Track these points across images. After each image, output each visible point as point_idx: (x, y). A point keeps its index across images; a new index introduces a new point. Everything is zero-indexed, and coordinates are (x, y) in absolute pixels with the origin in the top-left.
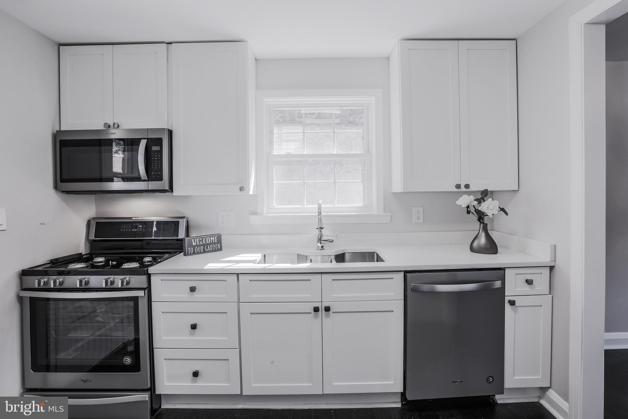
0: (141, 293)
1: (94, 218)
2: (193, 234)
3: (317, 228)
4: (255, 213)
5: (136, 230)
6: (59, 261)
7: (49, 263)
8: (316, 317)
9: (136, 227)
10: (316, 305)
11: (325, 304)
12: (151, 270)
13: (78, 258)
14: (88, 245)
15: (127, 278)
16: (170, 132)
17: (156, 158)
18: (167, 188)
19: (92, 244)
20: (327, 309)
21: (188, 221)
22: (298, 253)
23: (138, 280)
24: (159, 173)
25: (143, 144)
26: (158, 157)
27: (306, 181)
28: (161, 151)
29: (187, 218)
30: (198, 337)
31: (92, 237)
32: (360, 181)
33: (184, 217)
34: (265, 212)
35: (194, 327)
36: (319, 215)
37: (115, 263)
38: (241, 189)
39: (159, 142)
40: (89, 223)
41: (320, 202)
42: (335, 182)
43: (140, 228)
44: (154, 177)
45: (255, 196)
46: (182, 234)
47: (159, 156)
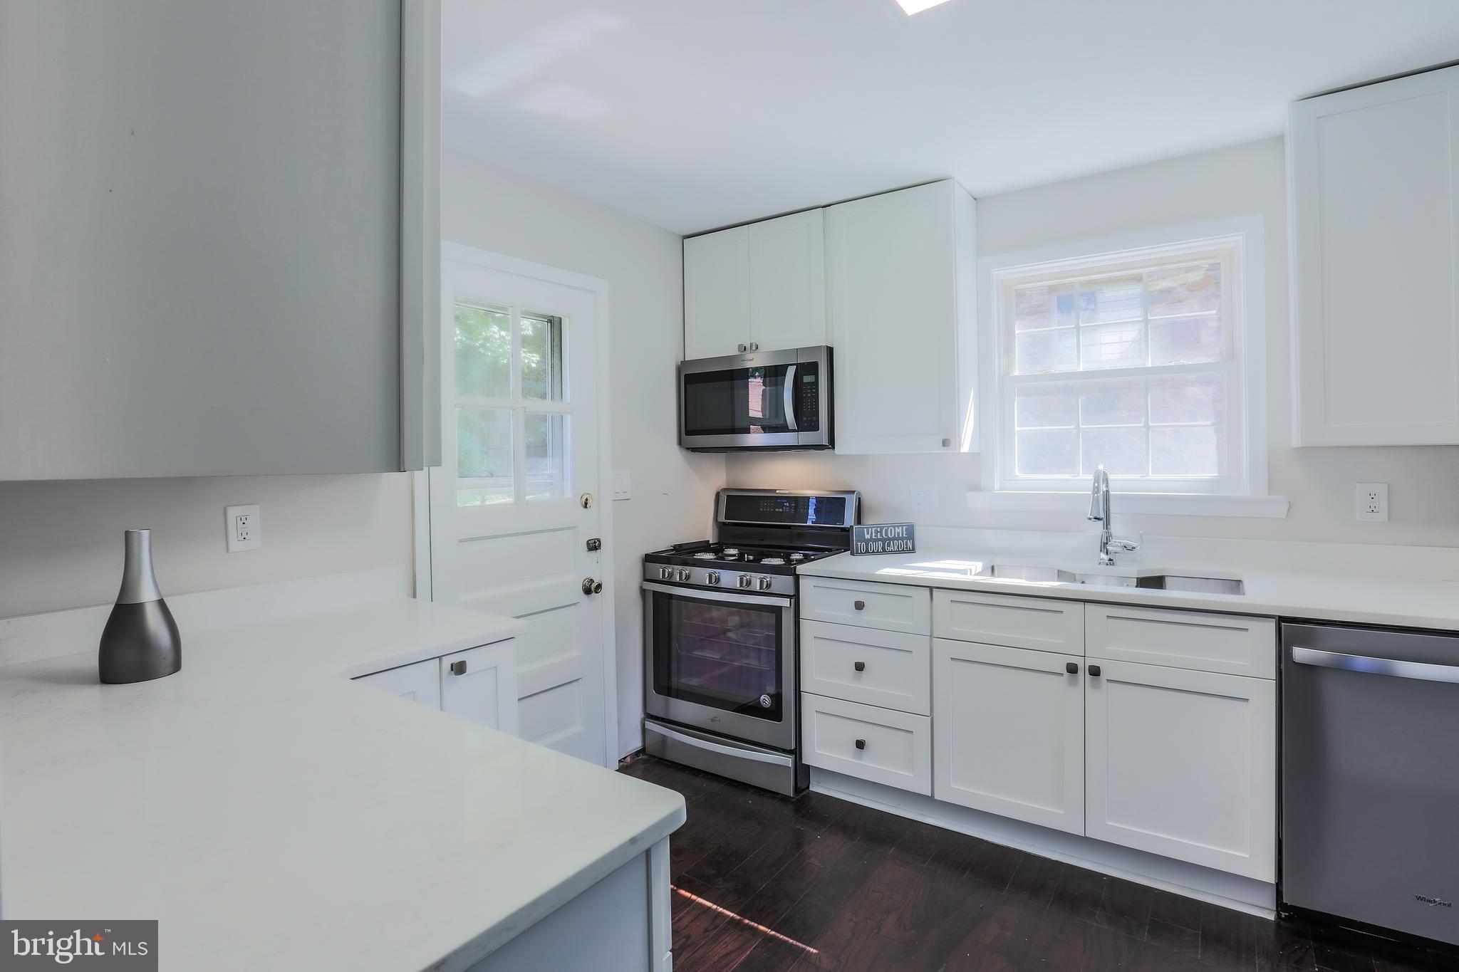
0: (785, 603)
1: (725, 490)
2: (868, 520)
3: (1090, 519)
4: (976, 488)
5: (781, 510)
6: (684, 548)
7: (672, 550)
8: (1073, 684)
9: (782, 506)
10: (1073, 660)
11: (1090, 662)
12: (800, 569)
13: (705, 546)
14: (716, 531)
15: (768, 577)
16: (830, 351)
17: (809, 395)
18: (825, 442)
19: (721, 527)
20: (1095, 672)
21: (859, 498)
22: (1060, 569)
23: (782, 583)
24: (814, 418)
25: (791, 372)
26: (812, 393)
27: (1081, 427)
28: (816, 384)
29: (859, 493)
30: (866, 686)
31: (722, 519)
32: (1210, 423)
33: (853, 492)
34: (997, 486)
35: (860, 667)
36: (1093, 494)
37: (751, 558)
38: (945, 443)
39: (812, 368)
40: (718, 495)
41: (1101, 467)
42: (1147, 427)
43: (786, 506)
44: (806, 424)
45: (974, 457)
46: (849, 519)
47: (814, 390)
